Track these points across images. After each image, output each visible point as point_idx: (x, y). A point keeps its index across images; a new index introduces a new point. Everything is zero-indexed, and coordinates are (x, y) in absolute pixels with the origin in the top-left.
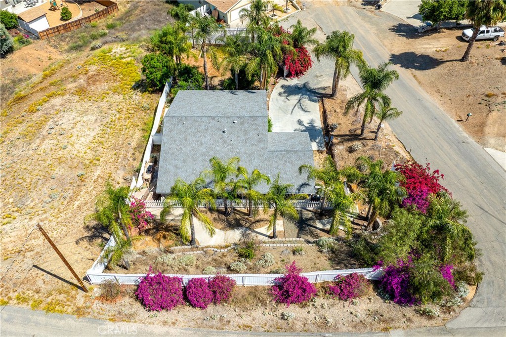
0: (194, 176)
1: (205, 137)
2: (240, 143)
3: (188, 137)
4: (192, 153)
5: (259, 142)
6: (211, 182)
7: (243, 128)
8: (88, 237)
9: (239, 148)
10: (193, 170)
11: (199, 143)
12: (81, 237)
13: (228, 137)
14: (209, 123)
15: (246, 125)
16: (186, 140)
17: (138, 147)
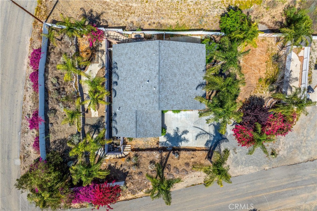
0: (121, 65)
1: (145, 69)
2: (141, 92)
3: (145, 58)
4: (135, 63)
5: (142, 104)
6: (118, 76)
7: (151, 94)
8: (85, 13)
9: (138, 92)
10: (125, 64)
11: (141, 66)
12: (85, 10)
13: (145, 84)
14: (154, 71)
15: (153, 96)
16: (143, 57)
17: (161, 25)
